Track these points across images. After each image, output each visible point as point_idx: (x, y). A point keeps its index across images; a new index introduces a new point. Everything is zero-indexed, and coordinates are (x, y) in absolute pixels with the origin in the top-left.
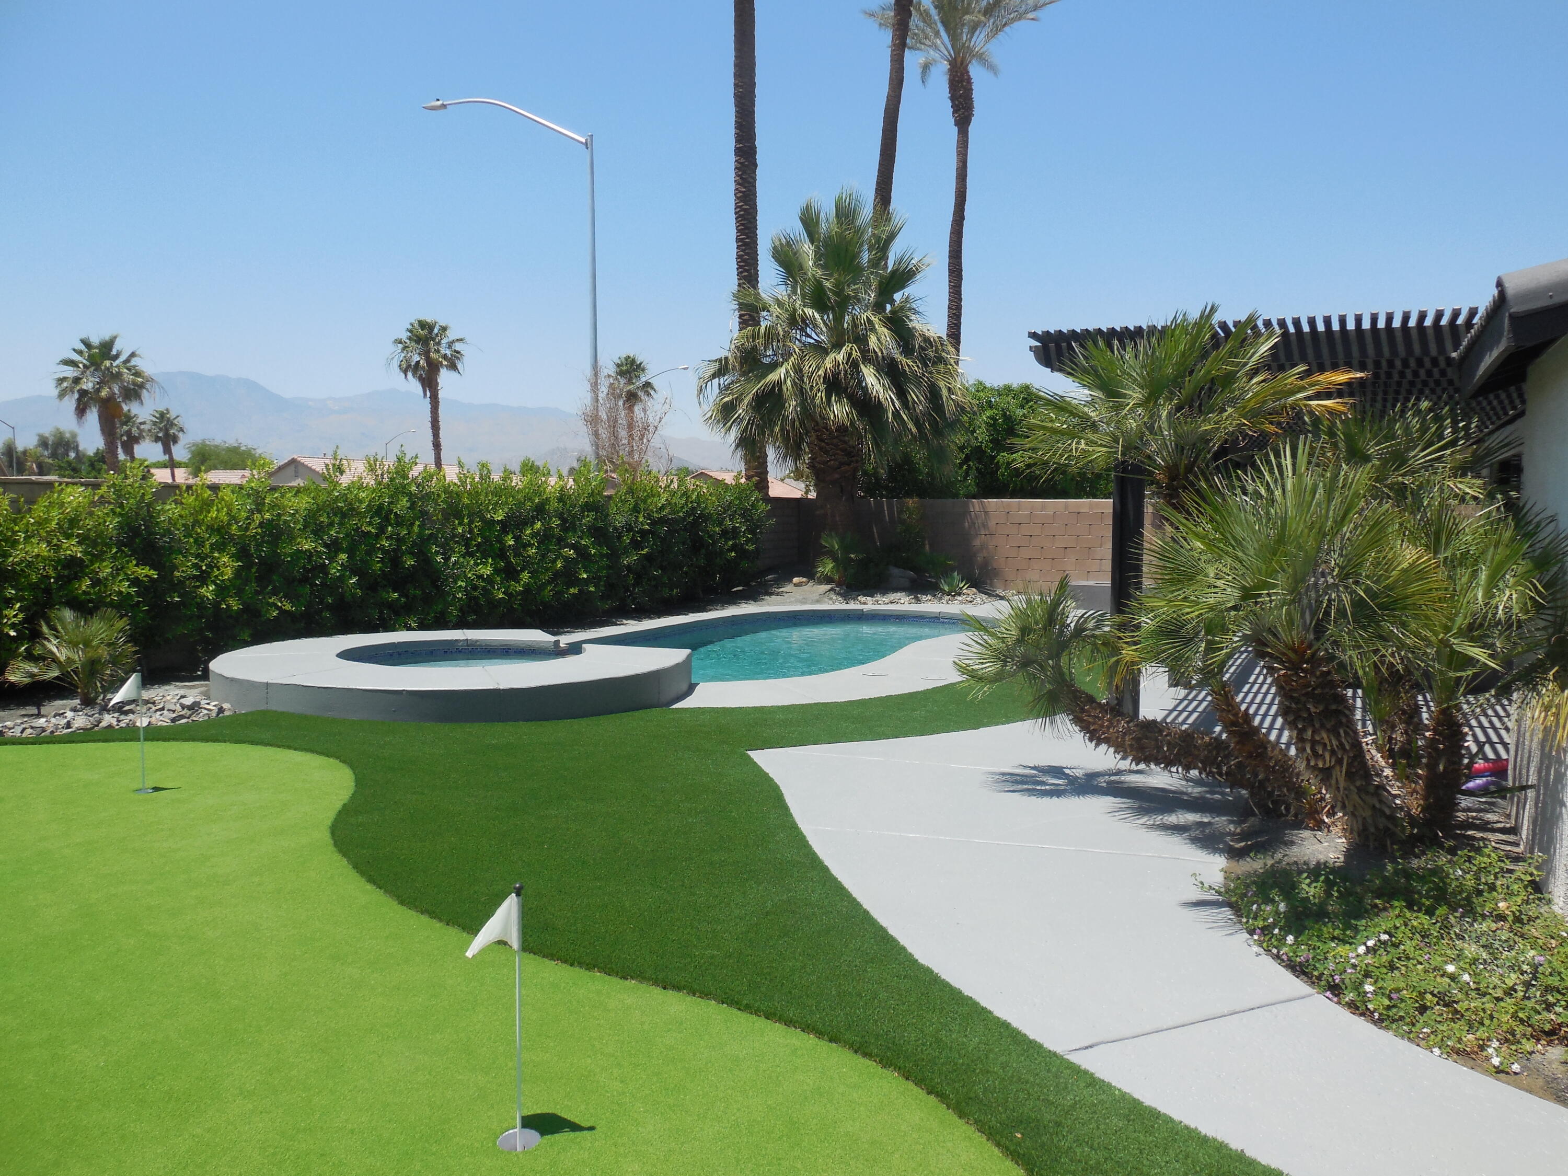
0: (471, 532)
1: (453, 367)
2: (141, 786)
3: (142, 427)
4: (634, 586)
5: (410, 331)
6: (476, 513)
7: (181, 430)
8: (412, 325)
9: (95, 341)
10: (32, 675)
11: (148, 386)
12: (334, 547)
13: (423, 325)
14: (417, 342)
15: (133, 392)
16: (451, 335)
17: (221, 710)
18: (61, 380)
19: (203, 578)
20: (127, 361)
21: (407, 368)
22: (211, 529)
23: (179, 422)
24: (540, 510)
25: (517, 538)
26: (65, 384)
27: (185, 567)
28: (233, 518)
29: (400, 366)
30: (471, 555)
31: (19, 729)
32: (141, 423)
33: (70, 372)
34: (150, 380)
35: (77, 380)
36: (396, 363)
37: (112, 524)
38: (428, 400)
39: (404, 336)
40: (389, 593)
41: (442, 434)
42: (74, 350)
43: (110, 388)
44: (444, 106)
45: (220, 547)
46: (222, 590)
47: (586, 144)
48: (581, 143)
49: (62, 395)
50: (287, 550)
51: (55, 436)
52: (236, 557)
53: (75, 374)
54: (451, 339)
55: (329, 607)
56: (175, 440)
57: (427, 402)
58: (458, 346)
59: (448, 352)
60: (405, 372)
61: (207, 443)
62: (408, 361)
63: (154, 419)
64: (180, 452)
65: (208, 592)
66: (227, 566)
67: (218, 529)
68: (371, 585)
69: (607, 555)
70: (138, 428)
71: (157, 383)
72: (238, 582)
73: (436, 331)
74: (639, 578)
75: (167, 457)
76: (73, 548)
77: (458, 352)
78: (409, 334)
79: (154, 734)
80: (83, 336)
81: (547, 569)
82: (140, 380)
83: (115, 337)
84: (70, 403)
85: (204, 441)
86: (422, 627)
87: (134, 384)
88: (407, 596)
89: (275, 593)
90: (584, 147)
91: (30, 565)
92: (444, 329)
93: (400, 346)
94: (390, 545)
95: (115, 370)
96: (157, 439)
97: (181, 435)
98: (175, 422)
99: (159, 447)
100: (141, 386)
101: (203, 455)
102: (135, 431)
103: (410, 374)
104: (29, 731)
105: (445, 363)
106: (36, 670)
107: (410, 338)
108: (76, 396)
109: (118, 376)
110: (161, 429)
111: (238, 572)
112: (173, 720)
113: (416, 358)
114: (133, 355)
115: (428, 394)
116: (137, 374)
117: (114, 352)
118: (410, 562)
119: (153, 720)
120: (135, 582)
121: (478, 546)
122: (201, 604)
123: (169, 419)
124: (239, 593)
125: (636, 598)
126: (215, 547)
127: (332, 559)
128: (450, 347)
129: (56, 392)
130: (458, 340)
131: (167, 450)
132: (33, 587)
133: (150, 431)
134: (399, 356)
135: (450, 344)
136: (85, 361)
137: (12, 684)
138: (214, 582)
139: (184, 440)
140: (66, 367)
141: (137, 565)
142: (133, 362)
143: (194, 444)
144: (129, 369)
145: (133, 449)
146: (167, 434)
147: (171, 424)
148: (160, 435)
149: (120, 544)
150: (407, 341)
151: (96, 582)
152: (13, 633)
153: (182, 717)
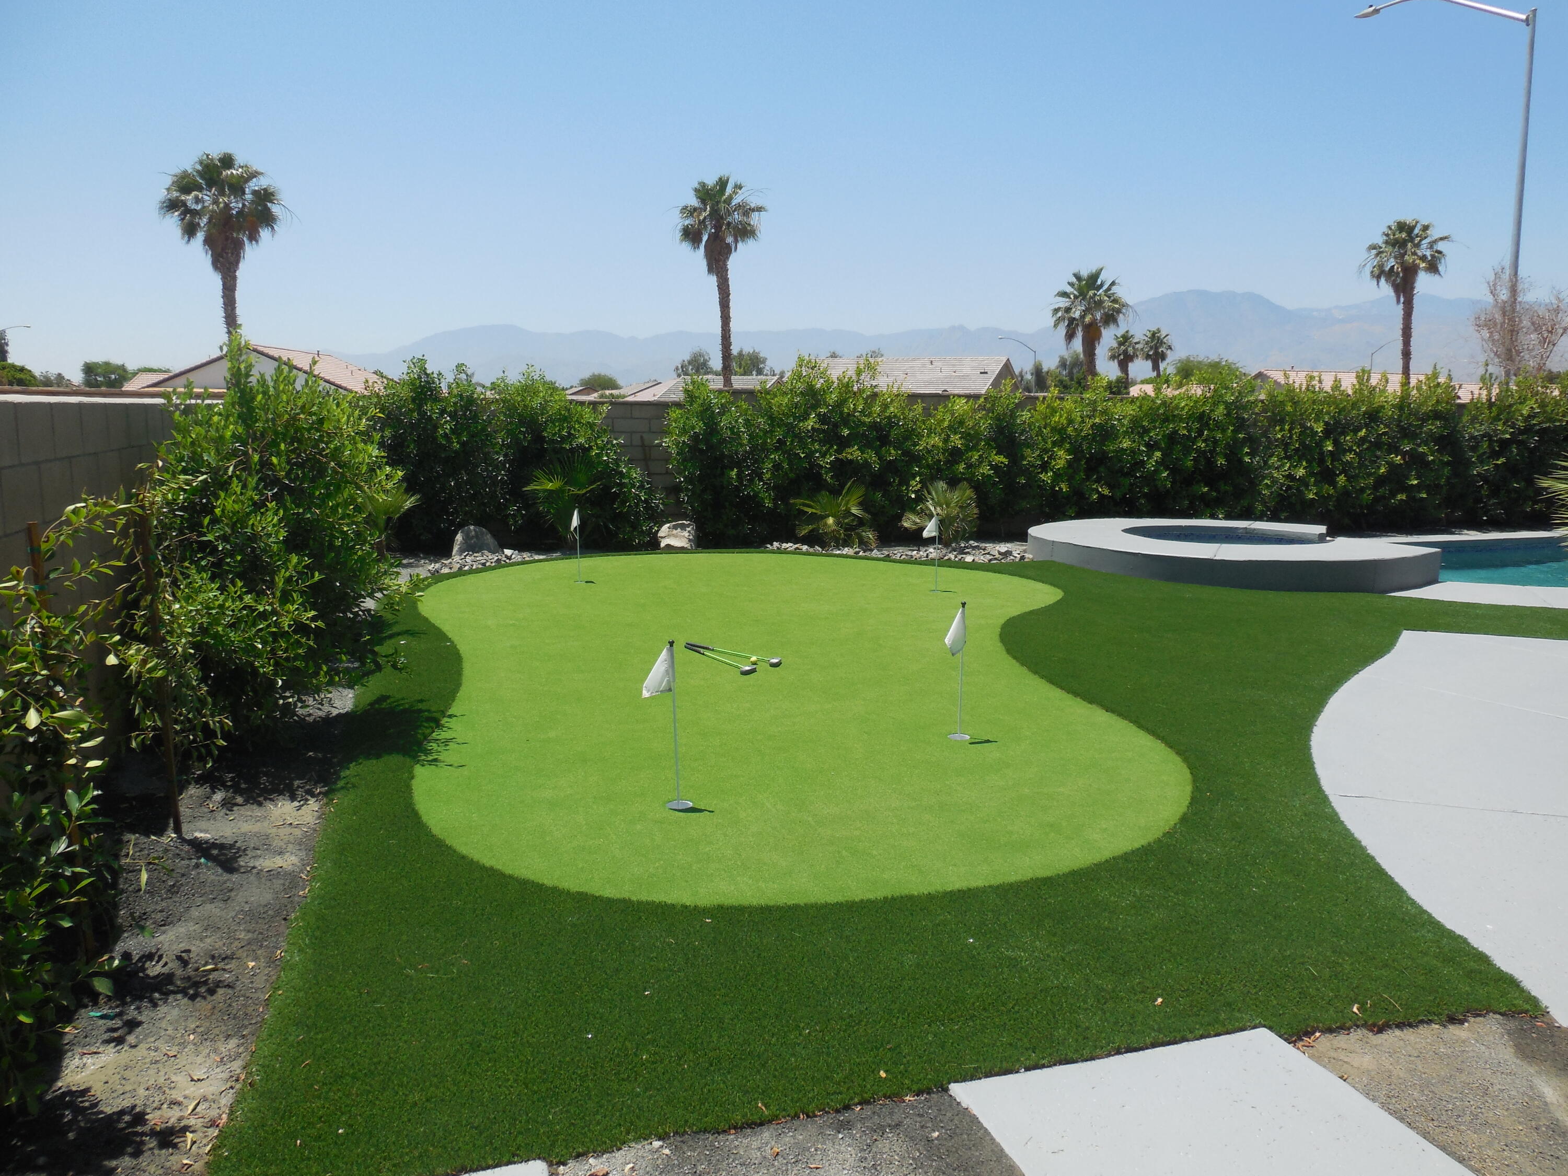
0: (1291, 438)
1: (1433, 268)
2: (934, 588)
3: (1137, 346)
4: (1489, 497)
5: (1387, 235)
6: (1298, 420)
7: (1170, 348)
8: (1390, 227)
9: (1085, 273)
10: (916, 523)
11: (1124, 311)
12: (1151, 447)
13: (1401, 226)
14: (1394, 245)
15: (1110, 318)
16: (1434, 234)
17: (1022, 558)
18: (1056, 311)
19: (1045, 467)
20: (1109, 289)
21: (1380, 273)
22: (1054, 430)
23: (1169, 340)
24: (1373, 416)
25: (1336, 443)
26: (1060, 314)
27: (1031, 457)
28: (1070, 421)
29: (1372, 272)
30: (1289, 458)
31: (899, 555)
32: (1136, 343)
33: (1063, 303)
34: (1124, 305)
35: (1068, 310)
36: (1368, 269)
37: (984, 426)
38: (1401, 306)
39: (1380, 240)
40: (1201, 487)
41: (1414, 341)
42: (1069, 283)
43: (1092, 315)
44: (1377, 11)
45: (1058, 444)
46: (1057, 476)
47: (1527, 21)
48: (1522, 20)
49: (1056, 326)
50: (1111, 447)
51: (1072, 357)
52: (1068, 452)
53: (1067, 304)
54: (1434, 239)
55: (1145, 495)
56: (1163, 357)
57: (1399, 310)
58: (1441, 246)
59: (1428, 253)
60: (1378, 278)
61: (1192, 359)
62: (1381, 266)
63: (1146, 339)
64: (1168, 367)
65: (1047, 477)
66: (1062, 457)
67: (1060, 430)
68: (1184, 479)
69: (1448, 463)
70: (1134, 348)
71: (1131, 307)
72: (1071, 471)
73: (1416, 231)
74: (1495, 491)
75: (1155, 374)
76: (957, 441)
77: (1440, 252)
78: (1385, 238)
79: (974, 566)
80: (1076, 271)
81: (1370, 475)
82: (1117, 306)
83: (1101, 269)
84: (1062, 330)
85: (1188, 358)
86: (1228, 517)
87: (1113, 309)
88: (1218, 491)
89: (1098, 481)
90: (1524, 24)
91: (929, 452)
92: (1426, 228)
93: (1374, 252)
94: (1207, 446)
95: (1097, 298)
96: (1148, 357)
97: (1169, 352)
98: (1165, 340)
99: (1149, 364)
100: (1119, 311)
101: (1187, 371)
102: (1131, 351)
103: (1383, 280)
104: (903, 557)
105: (1423, 265)
106: (918, 521)
107: (1386, 243)
108: (1066, 323)
109: (1100, 304)
110: (1151, 348)
111: (1070, 464)
112: (990, 560)
113: (1392, 262)
114: (1113, 283)
115: (1402, 299)
116: (1115, 301)
117: (1099, 282)
118: (1221, 461)
119: (977, 559)
120: (995, 468)
121: (1297, 450)
122: (1041, 486)
123: (1159, 338)
124: (1070, 479)
125: (1489, 510)
126: (1054, 444)
127: (1150, 457)
128: (1431, 247)
129: (1052, 321)
130: (1441, 239)
131: (1156, 367)
132: (928, 466)
133: (1142, 349)
134: (1372, 262)
135: (1431, 245)
136: (1076, 292)
137: (906, 528)
138: (1052, 470)
139: (1171, 357)
140: (1061, 299)
141: (996, 455)
142: (1114, 289)
143: (1179, 360)
144: (1109, 297)
145: (1127, 367)
146: (1156, 353)
147: (1160, 342)
148: (1151, 353)
149: (988, 441)
150: (1384, 246)
151: (969, 466)
152: (913, 496)
153: (996, 559)
